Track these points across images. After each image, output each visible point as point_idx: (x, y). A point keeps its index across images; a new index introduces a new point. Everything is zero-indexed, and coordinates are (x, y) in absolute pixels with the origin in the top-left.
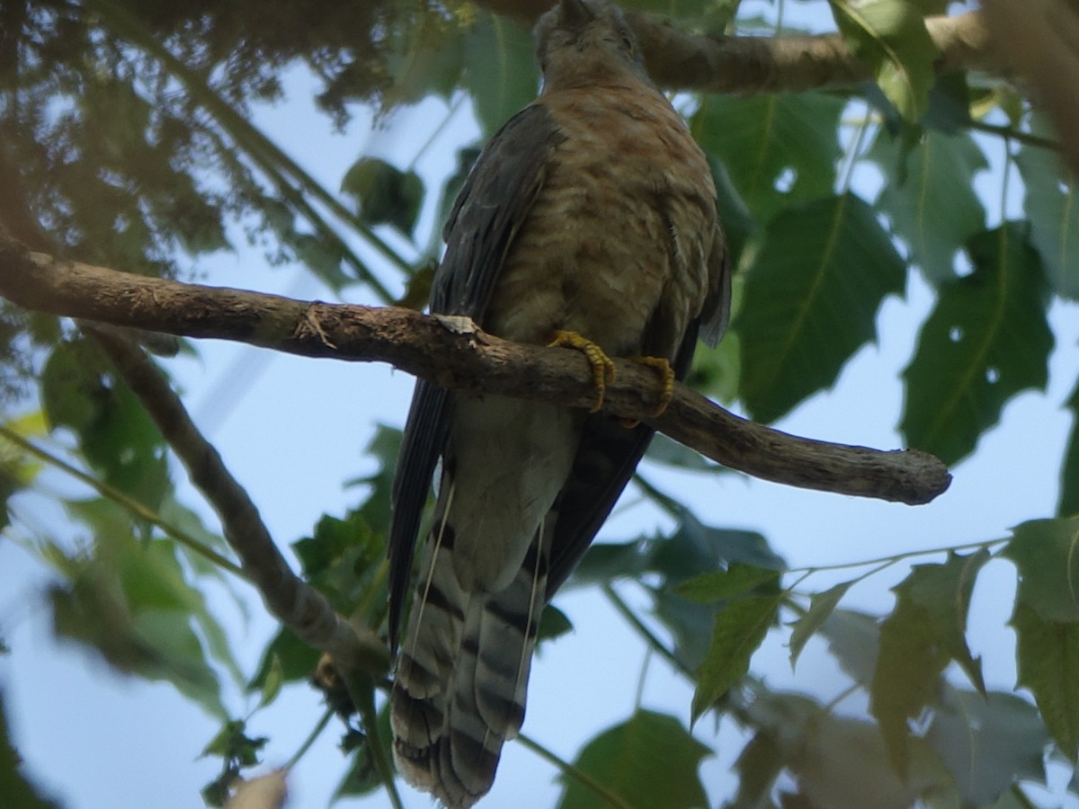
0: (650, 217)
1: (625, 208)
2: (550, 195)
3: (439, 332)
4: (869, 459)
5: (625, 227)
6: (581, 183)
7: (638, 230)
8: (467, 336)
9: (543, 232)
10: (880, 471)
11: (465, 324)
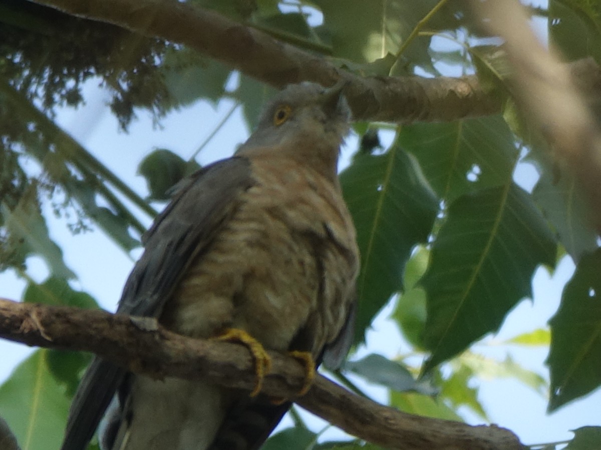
0: (308, 259)
1: (291, 249)
2: (235, 225)
3: (132, 329)
4: (461, 431)
5: (288, 262)
6: (262, 221)
7: (297, 266)
8: (153, 332)
9: (223, 252)
10: (470, 441)
11: (152, 324)
